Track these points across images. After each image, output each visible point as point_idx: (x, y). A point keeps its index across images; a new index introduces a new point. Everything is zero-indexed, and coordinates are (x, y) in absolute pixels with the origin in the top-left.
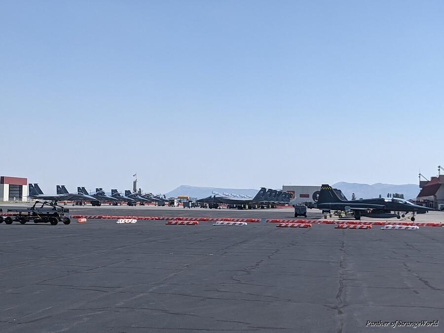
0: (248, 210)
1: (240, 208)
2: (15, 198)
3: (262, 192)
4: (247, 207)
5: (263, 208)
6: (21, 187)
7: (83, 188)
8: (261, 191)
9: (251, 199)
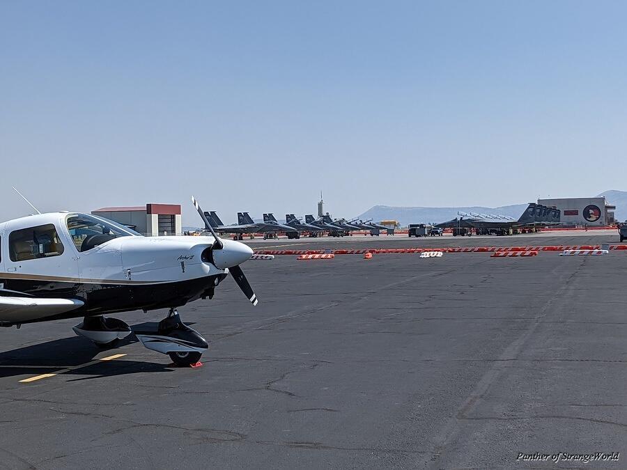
0: (513, 236)
1: (500, 233)
2: (165, 232)
3: (531, 209)
4: (511, 231)
5: (525, 233)
6: (173, 217)
7: (271, 215)
8: (529, 207)
9: (516, 219)
